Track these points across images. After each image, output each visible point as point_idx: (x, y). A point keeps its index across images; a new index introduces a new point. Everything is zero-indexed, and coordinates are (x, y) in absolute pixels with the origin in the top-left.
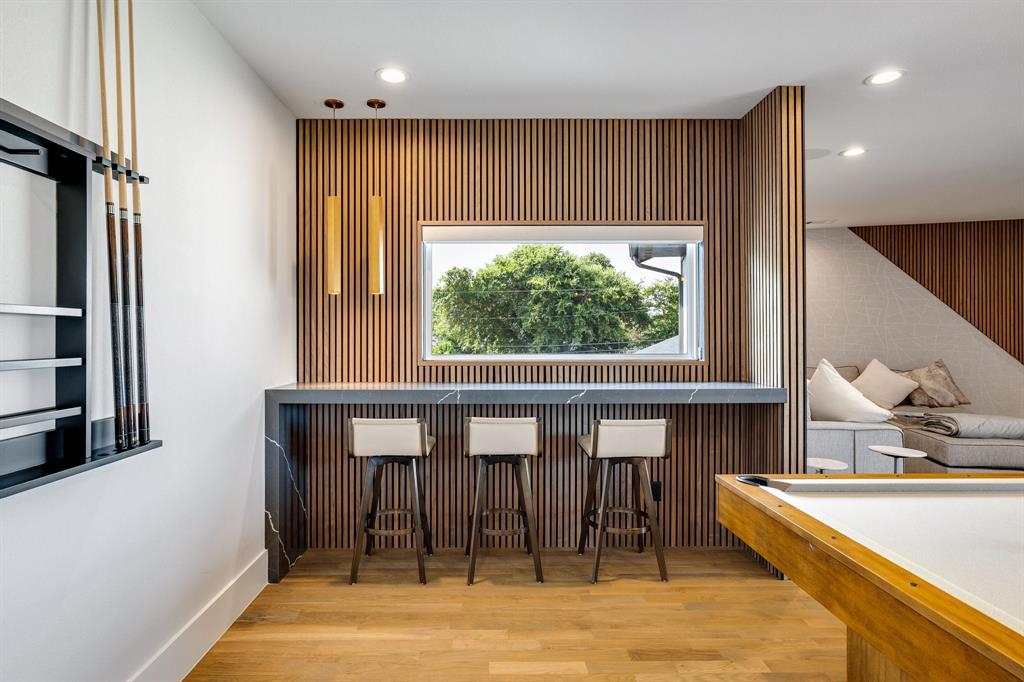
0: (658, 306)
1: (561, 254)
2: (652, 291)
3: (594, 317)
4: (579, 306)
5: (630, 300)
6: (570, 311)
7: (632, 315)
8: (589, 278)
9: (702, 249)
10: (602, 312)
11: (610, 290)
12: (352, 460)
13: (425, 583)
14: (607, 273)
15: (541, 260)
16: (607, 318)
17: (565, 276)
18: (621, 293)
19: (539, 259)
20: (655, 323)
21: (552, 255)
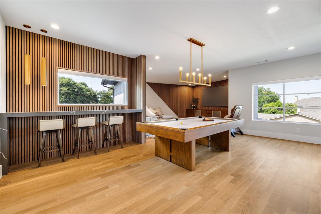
0: (101, 98)
1: (72, 81)
2: (99, 94)
3: (83, 100)
4: (78, 97)
5: (93, 96)
6: (75, 98)
7: (94, 100)
8: (81, 89)
9: (127, 83)
10: (85, 99)
11: (88, 93)
12: (39, 133)
13: (64, 162)
14: (86, 88)
15: (65, 82)
16: (87, 100)
17: (73, 88)
18: (91, 94)
19: (64, 82)
20: (100, 102)
21: (69, 81)
